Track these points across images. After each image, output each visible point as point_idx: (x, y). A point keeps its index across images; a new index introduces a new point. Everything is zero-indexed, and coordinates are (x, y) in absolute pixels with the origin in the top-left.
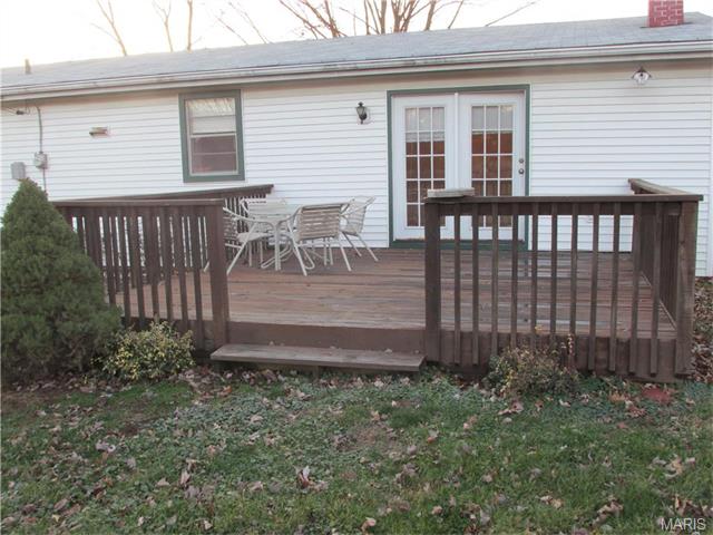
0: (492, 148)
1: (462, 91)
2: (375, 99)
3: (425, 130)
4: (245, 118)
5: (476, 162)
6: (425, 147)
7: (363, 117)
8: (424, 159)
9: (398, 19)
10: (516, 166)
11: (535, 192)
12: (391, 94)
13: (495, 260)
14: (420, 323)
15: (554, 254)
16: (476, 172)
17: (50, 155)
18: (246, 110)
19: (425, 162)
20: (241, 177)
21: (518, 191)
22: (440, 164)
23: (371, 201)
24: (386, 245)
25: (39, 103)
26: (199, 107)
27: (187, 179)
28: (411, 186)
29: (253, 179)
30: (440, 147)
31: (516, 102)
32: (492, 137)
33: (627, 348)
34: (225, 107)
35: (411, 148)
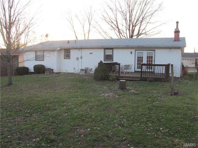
0: (150, 58)
1: (145, 50)
2: (133, 51)
3: (140, 55)
4: (114, 52)
5: (147, 60)
6: (140, 58)
7: (131, 53)
8: (140, 59)
9: (133, 26)
10: (153, 61)
11: (155, 64)
12: (135, 50)
13: (149, 74)
14: (140, 76)
15: (157, 73)
16: (147, 62)
17: (83, 56)
18: (114, 51)
19: (140, 60)
20: (113, 61)
21: (153, 63)
22: (142, 60)
23: (133, 65)
24: (134, 71)
25: (81, 49)
26: (107, 51)
27: (104, 61)
28: (138, 63)
29: (115, 61)
30: (142, 58)
31: (153, 52)
32: (150, 57)
33: (160, 79)
34: (111, 51)
35: (138, 58)
